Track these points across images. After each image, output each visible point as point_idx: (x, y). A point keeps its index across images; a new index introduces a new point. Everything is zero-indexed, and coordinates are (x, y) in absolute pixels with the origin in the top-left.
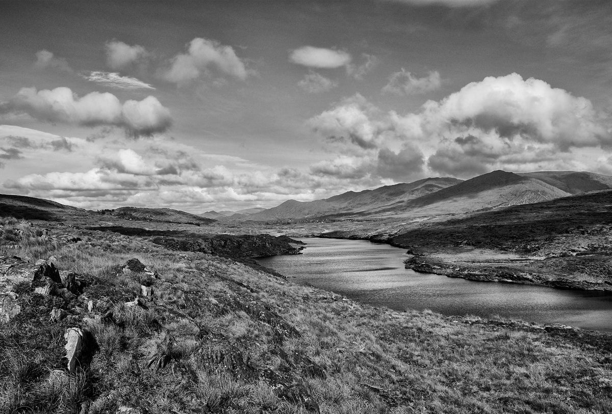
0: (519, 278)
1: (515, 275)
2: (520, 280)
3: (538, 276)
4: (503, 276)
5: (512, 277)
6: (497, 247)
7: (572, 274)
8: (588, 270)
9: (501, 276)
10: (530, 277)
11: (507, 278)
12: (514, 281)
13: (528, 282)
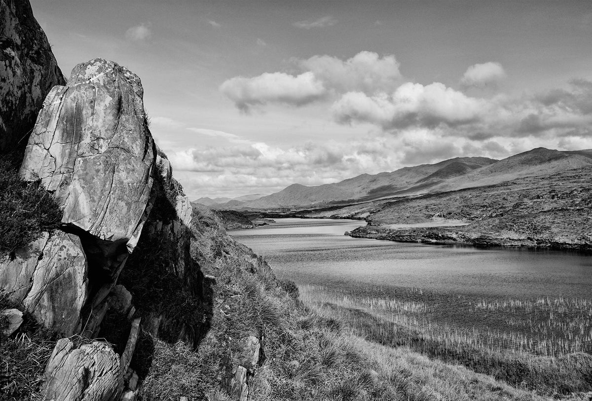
0: (443, 238)
1: (440, 235)
2: (444, 239)
3: (463, 235)
4: (429, 236)
5: (437, 237)
6: (466, 217)
7: (498, 232)
8: (517, 227)
9: (427, 236)
10: (454, 236)
11: (432, 238)
12: (438, 241)
13: (451, 241)
